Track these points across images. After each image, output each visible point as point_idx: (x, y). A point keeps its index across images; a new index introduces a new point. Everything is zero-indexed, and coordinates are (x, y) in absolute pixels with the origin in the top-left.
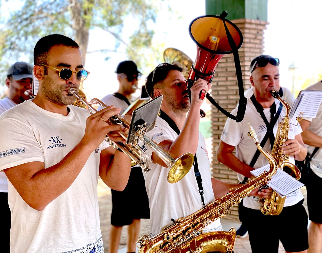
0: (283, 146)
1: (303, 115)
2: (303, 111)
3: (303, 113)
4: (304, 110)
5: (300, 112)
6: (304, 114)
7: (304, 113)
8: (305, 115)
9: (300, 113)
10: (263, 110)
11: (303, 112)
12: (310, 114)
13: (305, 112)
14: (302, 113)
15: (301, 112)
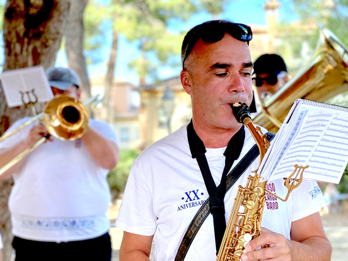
0: (244, 251)
1: (304, 173)
2: (304, 161)
3: (304, 168)
4: (307, 159)
5: (295, 163)
6: (306, 170)
7: (307, 167)
8: (309, 172)
9: (296, 166)
10: (205, 151)
11: (304, 166)
12: (324, 171)
13: (310, 164)
14: (301, 167)
15: (299, 164)
